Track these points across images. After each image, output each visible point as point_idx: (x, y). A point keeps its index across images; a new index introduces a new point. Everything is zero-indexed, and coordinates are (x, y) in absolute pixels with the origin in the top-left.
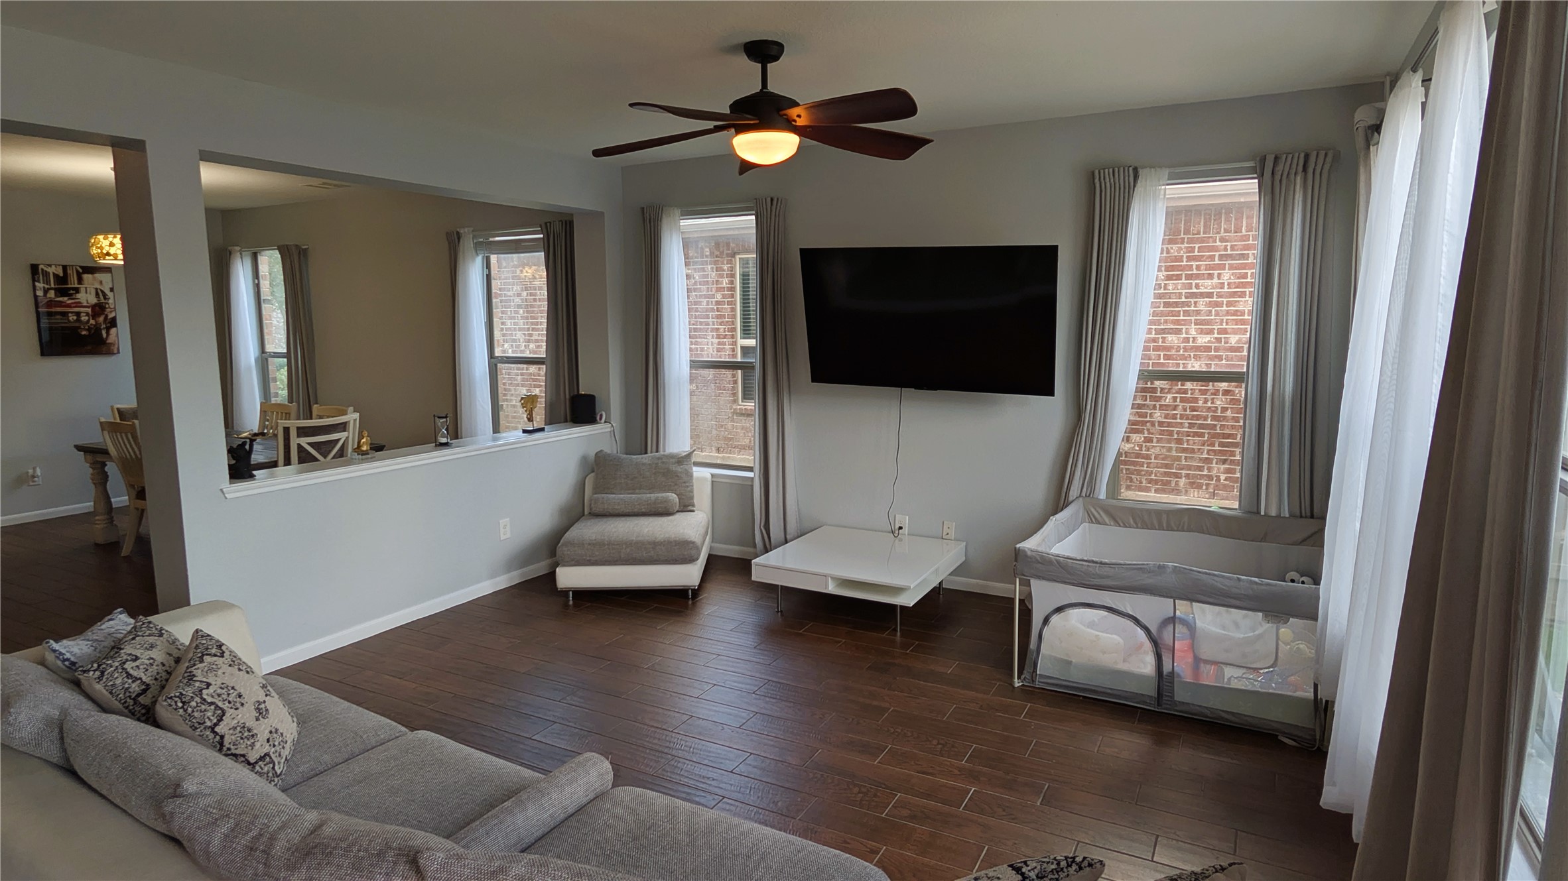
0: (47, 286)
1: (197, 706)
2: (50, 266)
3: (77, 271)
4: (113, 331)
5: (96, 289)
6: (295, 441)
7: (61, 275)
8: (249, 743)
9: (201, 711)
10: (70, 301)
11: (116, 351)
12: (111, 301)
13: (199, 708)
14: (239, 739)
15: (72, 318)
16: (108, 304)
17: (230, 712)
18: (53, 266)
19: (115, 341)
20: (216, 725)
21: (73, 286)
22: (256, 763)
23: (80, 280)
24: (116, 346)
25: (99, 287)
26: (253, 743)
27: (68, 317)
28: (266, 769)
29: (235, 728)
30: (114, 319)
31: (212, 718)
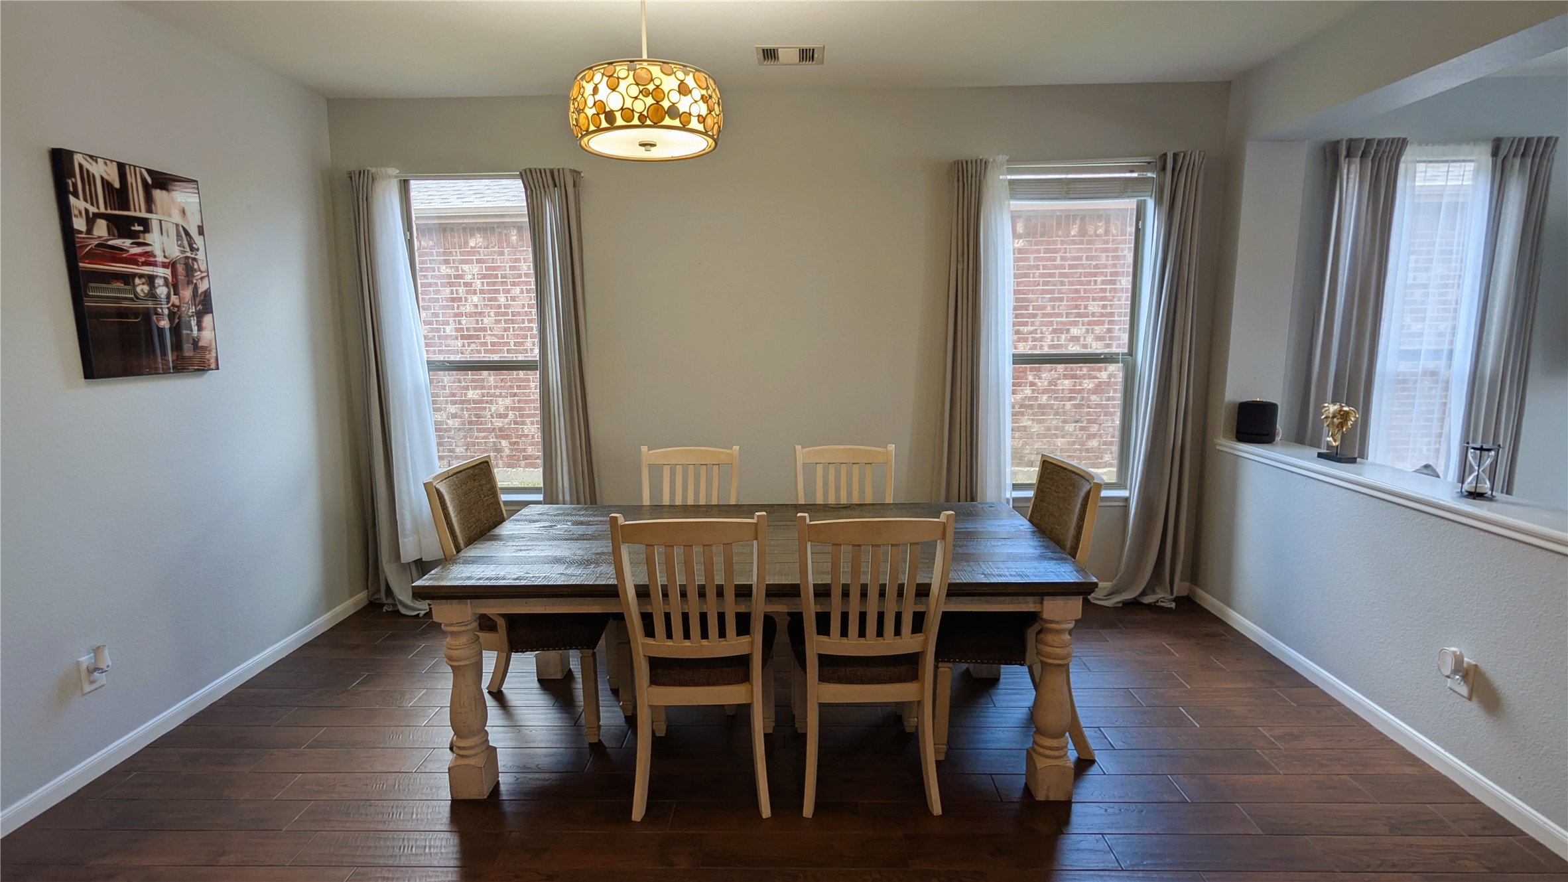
0: (93, 210)
2: (94, 159)
3: (144, 180)
4: (207, 320)
5: (177, 225)
7: (117, 185)
10: (136, 250)
11: (213, 366)
12: (201, 255)
15: (142, 288)
16: (196, 260)
18: (100, 162)
19: (211, 345)
21: (137, 214)
23: (149, 200)
24: (214, 355)
25: (180, 220)
27: (134, 286)
30: (207, 294)
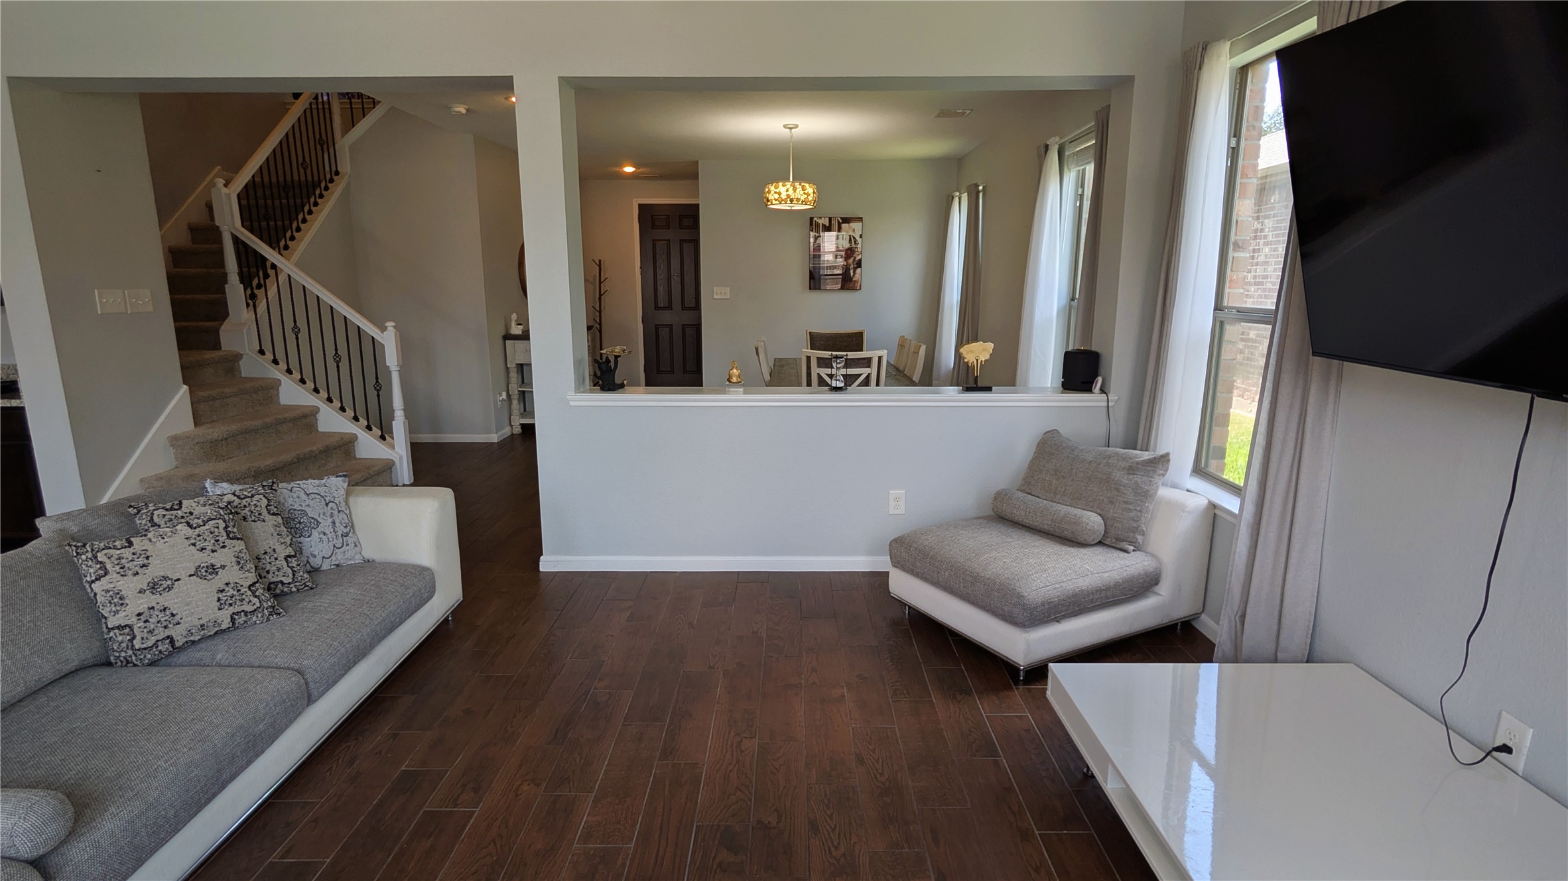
0: (817, 235)
1: (86, 560)
2: (821, 218)
3: (838, 221)
4: (858, 270)
5: (850, 236)
6: (815, 370)
7: (828, 225)
8: (114, 609)
9: (87, 566)
11: (858, 288)
12: (859, 246)
13: (86, 562)
14: (107, 601)
16: (857, 248)
17: (113, 576)
18: (823, 218)
20: (93, 582)
22: (113, 629)
23: (840, 229)
25: (852, 234)
26: (118, 611)
28: (120, 638)
29: (108, 591)
30: (860, 260)
31: (92, 575)
